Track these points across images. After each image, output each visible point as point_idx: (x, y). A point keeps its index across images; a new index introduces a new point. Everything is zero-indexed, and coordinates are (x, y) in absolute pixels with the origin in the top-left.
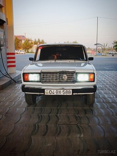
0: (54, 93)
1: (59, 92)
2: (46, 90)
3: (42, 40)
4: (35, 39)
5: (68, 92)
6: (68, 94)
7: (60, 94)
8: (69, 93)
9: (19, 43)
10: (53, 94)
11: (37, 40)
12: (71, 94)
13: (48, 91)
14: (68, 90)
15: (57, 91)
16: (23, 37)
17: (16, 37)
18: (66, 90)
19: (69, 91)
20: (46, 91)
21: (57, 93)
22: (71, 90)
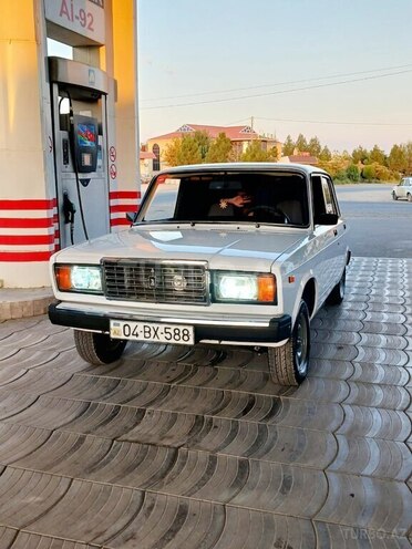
0: (137, 335)
1: (153, 333)
2: (112, 322)
3: (312, 140)
4: (289, 137)
5: (181, 334)
6: (181, 342)
7: (156, 340)
8: (186, 338)
9: (229, 154)
10: (135, 338)
11: (295, 140)
12: (191, 342)
13: (118, 325)
14: (181, 328)
15: (147, 329)
16: (248, 129)
17: (222, 131)
18: (173, 327)
19: (186, 332)
20: (115, 324)
21: (147, 335)
22: (191, 329)
